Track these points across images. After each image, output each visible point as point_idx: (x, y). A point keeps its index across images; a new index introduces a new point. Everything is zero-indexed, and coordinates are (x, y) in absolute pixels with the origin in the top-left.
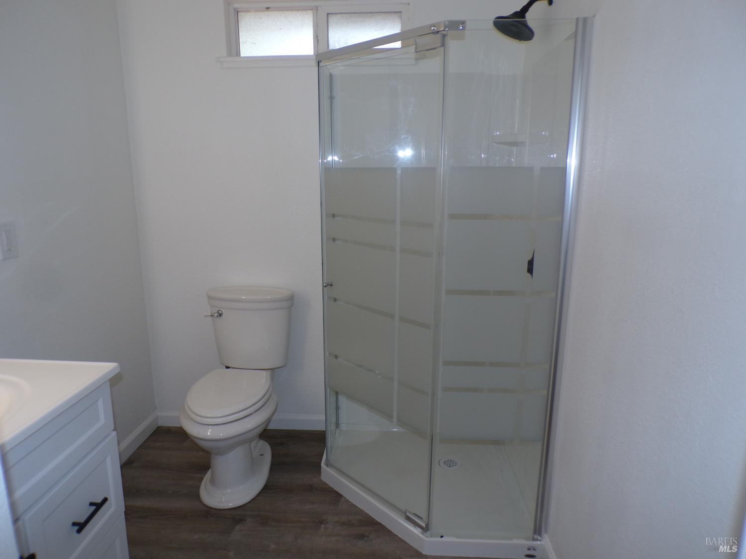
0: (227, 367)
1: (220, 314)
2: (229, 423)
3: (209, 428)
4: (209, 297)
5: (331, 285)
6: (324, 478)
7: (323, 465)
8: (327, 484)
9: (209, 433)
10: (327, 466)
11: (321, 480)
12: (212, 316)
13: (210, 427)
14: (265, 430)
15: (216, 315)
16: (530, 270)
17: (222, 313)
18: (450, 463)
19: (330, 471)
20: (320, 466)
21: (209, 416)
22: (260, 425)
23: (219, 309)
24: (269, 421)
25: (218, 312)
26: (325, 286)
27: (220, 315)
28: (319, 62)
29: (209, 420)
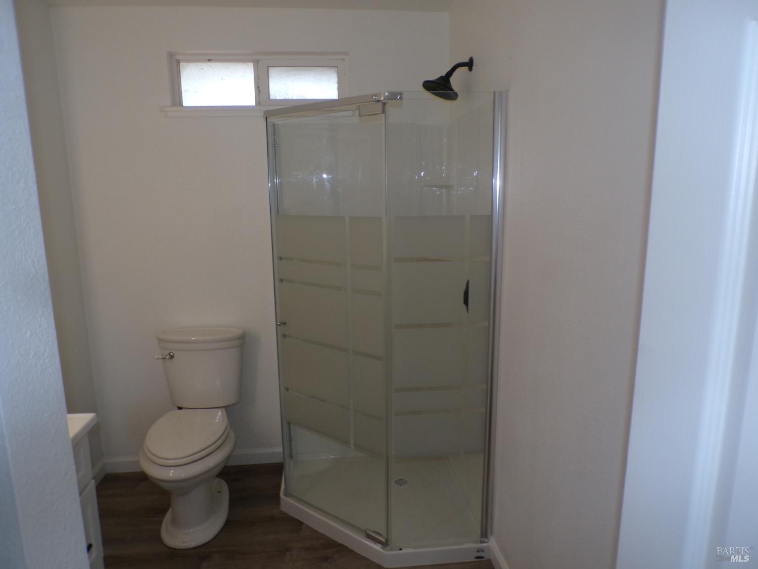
0: (180, 408)
1: (171, 355)
2: (192, 462)
3: (171, 470)
4: (160, 340)
5: (285, 324)
6: (283, 508)
7: (282, 495)
8: (287, 514)
9: (172, 474)
10: (286, 496)
11: (281, 511)
12: (163, 358)
13: (172, 468)
14: (225, 467)
15: (167, 357)
16: (466, 302)
17: (174, 356)
18: (400, 482)
19: (288, 500)
20: (279, 497)
21: (171, 457)
22: (220, 464)
23: (170, 351)
24: (228, 458)
25: (169, 354)
26: (279, 325)
27: (172, 357)
28: (266, 118)
29: (170, 462)
